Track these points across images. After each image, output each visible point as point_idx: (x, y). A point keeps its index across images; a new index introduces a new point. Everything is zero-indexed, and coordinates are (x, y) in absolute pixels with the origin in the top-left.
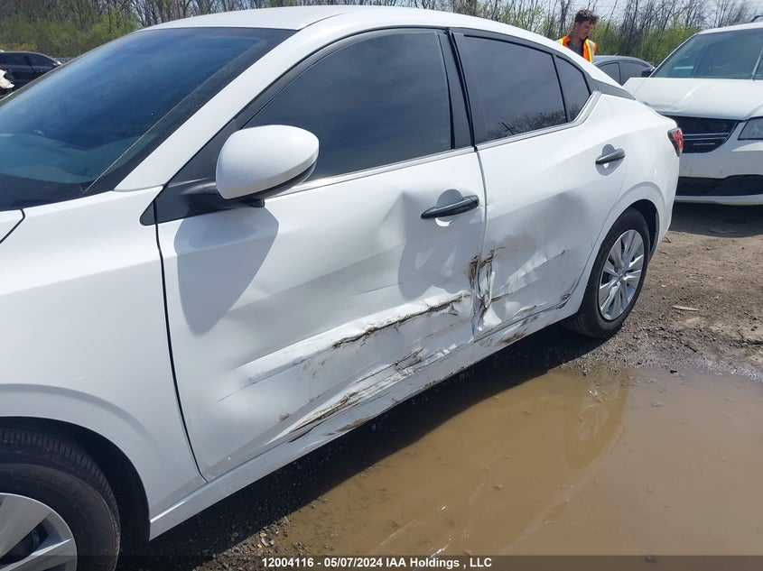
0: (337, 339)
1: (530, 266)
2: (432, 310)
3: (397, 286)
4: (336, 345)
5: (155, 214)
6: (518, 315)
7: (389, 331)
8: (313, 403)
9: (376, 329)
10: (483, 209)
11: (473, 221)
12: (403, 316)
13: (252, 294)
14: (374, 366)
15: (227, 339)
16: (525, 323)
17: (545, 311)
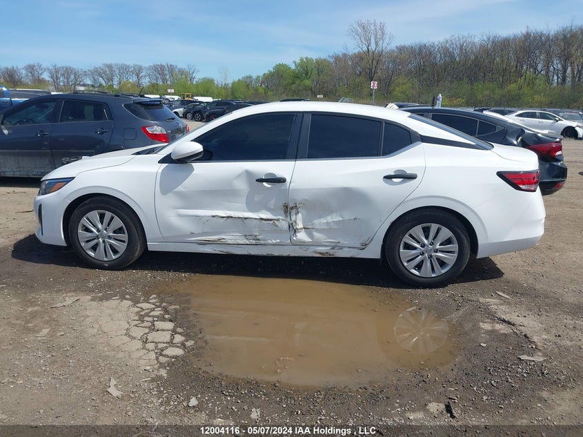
0: (214, 214)
1: (329, 219)
2: (261, 219)
3: (245, 205)
4: (213, 216)
5: (162, 161)
6: (326, 242)
7: (239, 220)
8: (204, 234)
9: (231, 217)
10: (288, 184)
11: (283, 188)
12: (246, 217)
13: (180, 188)
14: (233, 232)
15: (171, 200)
16: (333, 248)
17: (349, 247)
